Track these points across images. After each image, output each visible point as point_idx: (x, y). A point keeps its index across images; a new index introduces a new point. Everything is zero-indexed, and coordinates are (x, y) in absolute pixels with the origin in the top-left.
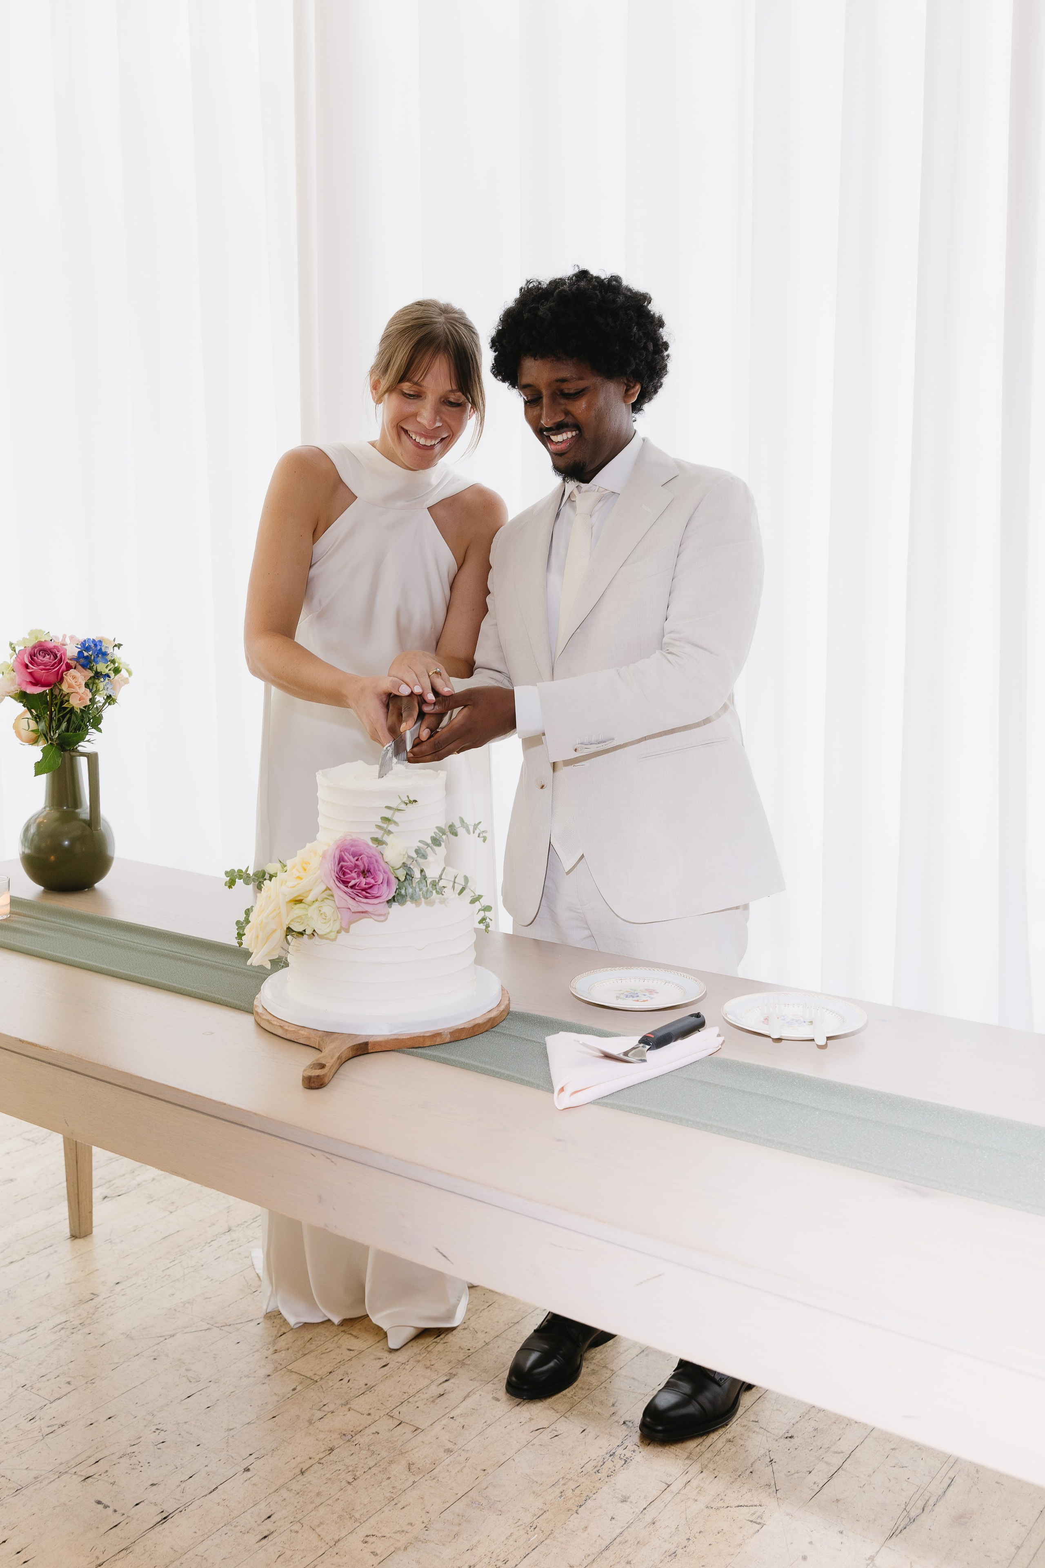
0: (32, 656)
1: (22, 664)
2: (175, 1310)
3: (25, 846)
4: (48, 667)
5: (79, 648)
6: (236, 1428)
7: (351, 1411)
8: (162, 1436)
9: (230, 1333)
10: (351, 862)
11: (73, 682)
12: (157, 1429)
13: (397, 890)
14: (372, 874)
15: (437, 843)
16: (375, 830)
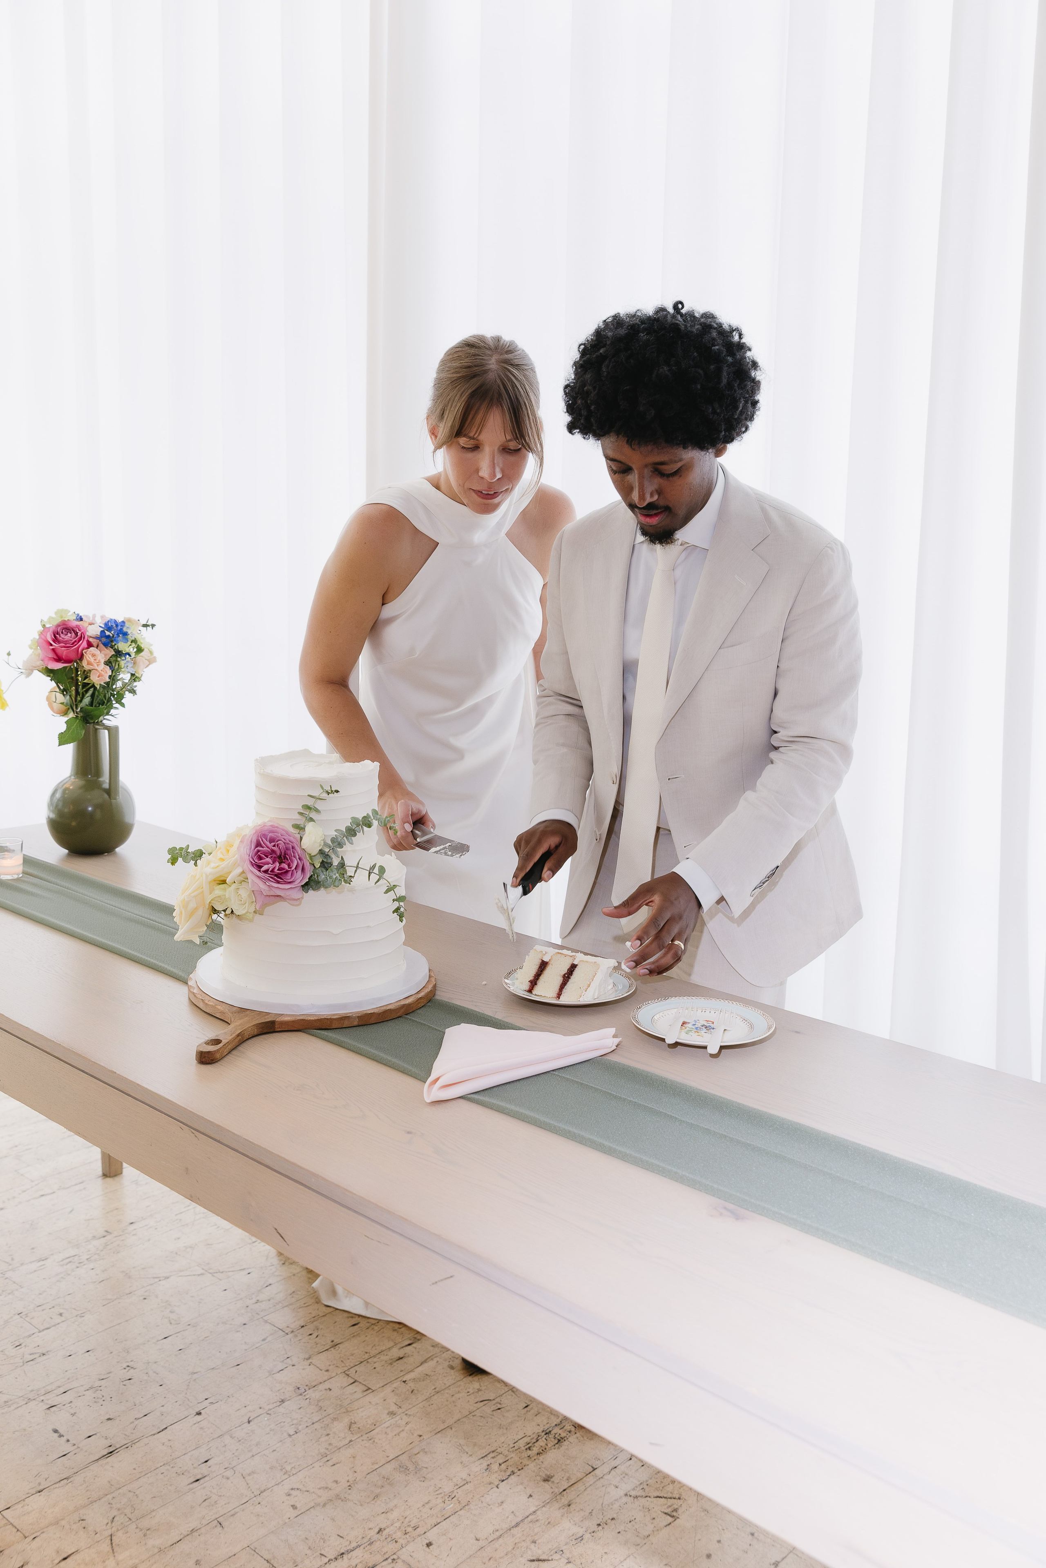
0: (55, 634)
1: (45, 641)
2: (176, 1253)
3: (50, 810)
4: (68, 645)
5: (103, 628)
6: (200, 1372)
7: (312, 1366)
8: (131, 1373)
9: (220, 1280)
10: (268, 847)
11: (92, 660)
12: (128, 1366)
13: (311, 876)
14: (288, 860)
15: (353, 833)
16: (298, 817)
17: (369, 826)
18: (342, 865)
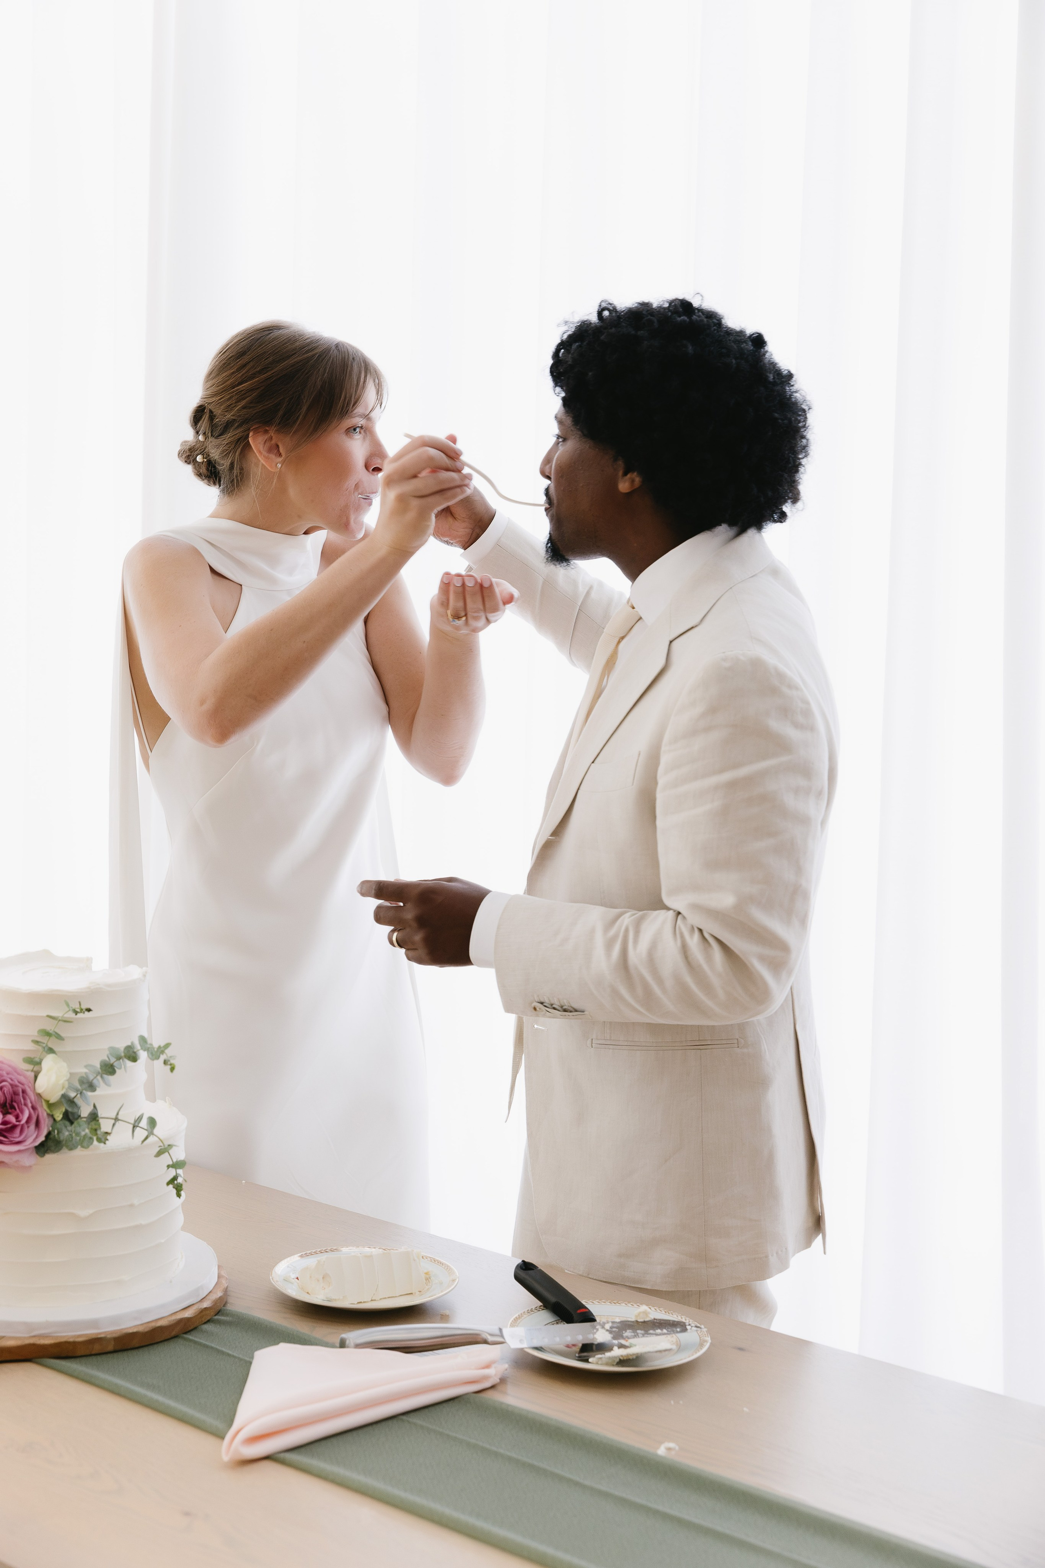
13: (49, 1134)
14: (15, 1110)
15: (110, 1070)
16: (31, 1046)
17: (134, 1058)
18: (94, 1117)
